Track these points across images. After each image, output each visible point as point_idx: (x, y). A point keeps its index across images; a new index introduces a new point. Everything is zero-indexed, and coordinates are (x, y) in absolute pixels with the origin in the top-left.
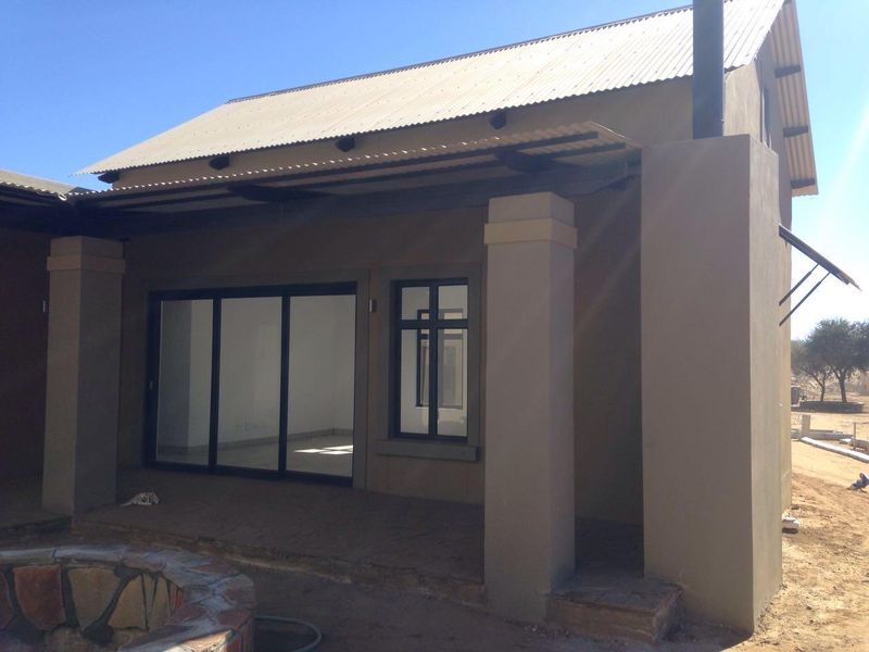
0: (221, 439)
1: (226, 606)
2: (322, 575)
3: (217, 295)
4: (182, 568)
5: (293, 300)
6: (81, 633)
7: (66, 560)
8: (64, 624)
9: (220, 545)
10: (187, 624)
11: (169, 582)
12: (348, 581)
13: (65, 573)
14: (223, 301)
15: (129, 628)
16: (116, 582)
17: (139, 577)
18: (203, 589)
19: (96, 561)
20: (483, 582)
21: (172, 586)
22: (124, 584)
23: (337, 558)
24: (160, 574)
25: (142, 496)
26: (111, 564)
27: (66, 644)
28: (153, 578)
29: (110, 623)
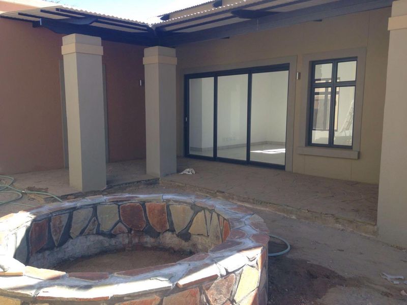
0: (219, 144)
1: (254, 232)
2: (280, 213)
3: (216, 75)
4: (224, 209)
5: (254, 75)
6: (176, 235)
7: (168, 200)
8: (168, 230)
9: (227, 195)
10: (238, 240)
11: (218, 215)
12: (294, 217)
13: (168, 207)
14: (219, 77)
15: (198, 235)
16: (191, 213)
17: (203, 211)
18: (238, 220)
19: (182, 202)
20: (376, 225)
21: (220, 217)
22: (196, 213)
23: (288, 206)
24: (213, 210)
25: (188, 170)
26: (189, 204)
27: (169, 239)
28: (210, 212)
29: (189, 231)
